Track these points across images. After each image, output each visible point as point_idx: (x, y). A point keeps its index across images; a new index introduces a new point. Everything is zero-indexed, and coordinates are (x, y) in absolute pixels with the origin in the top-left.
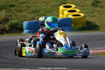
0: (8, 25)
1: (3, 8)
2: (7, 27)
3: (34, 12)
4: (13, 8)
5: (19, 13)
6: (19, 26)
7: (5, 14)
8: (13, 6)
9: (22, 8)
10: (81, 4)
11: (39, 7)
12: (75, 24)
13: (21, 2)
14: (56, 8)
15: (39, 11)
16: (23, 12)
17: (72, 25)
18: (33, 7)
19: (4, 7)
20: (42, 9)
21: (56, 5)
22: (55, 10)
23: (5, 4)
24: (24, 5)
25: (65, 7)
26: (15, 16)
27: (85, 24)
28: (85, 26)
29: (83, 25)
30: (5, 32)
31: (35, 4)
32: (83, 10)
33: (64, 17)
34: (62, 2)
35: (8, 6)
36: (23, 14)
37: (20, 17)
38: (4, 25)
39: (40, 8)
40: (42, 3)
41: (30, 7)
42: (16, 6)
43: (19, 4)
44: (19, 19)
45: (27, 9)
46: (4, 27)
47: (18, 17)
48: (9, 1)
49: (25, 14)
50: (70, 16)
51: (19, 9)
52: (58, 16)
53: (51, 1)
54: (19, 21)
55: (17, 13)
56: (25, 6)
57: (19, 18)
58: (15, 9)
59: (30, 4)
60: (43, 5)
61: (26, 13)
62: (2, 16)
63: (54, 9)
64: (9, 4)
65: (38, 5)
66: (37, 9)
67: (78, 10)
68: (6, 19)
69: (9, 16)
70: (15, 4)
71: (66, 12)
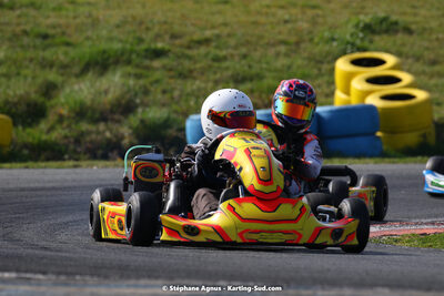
0: (130, 127)
1: (117, 62)
2: (126, 134)
3: (240, 78)
4: (157, 63)
5: (179, 81)
6: (172, 132)
7: (123, 85)
8: (158, 54)
9: (195, 63)
10: (429, 55)
11: (259, 62)
12: (391, 131)
13: (192, 41)
14: (325, 67)
15: (259, 77)
16: (195, 78)
17: (379, 134)
18: (237, 58)
19: (125, 58)
20: (270, 70)
21: (328, 54)
22: (320, 75)
23: (128, 46)
24: (203, 50)
25: (356, 62)
26: (164, 92)
27: (432, 131)
28: (432, 140)
29: (424, 136)
30: (115, 152)
31: (244, 50)
32: (432, 76)
33: (349, 102)
34: (353, 44)
35: (138, 55)
36: (195, 87)
37: (180, 96)
38: (114, 127)
39: (264, 66)
40: (273, 45)
41: (225, 58)
42: (171, 55)
43: (181, 46)
44: (175, 107)
45: (210, 67)
46: (116, 136)
47: (172, 98)
48: (144, 36)
49: (203, 85)
50: (374, 100)
51: (180, 68)
52: (329, 100)
53: (311, 40)
54: (176, 112)
55: (172, 81)
56: (207, 55)
57: (177, 103)
58: (164, 67)
59: (227, 48)
60: (278, 55)
61: (207, 81)
62: (112, 90)
63: (320, 70)
64: (143, 47)
65: (257, 55)
66: (250, 67)
67: (406, 78)
68: (123, 102)
69: (136, 95)
70: (167, 47)
71: (358, 84)
